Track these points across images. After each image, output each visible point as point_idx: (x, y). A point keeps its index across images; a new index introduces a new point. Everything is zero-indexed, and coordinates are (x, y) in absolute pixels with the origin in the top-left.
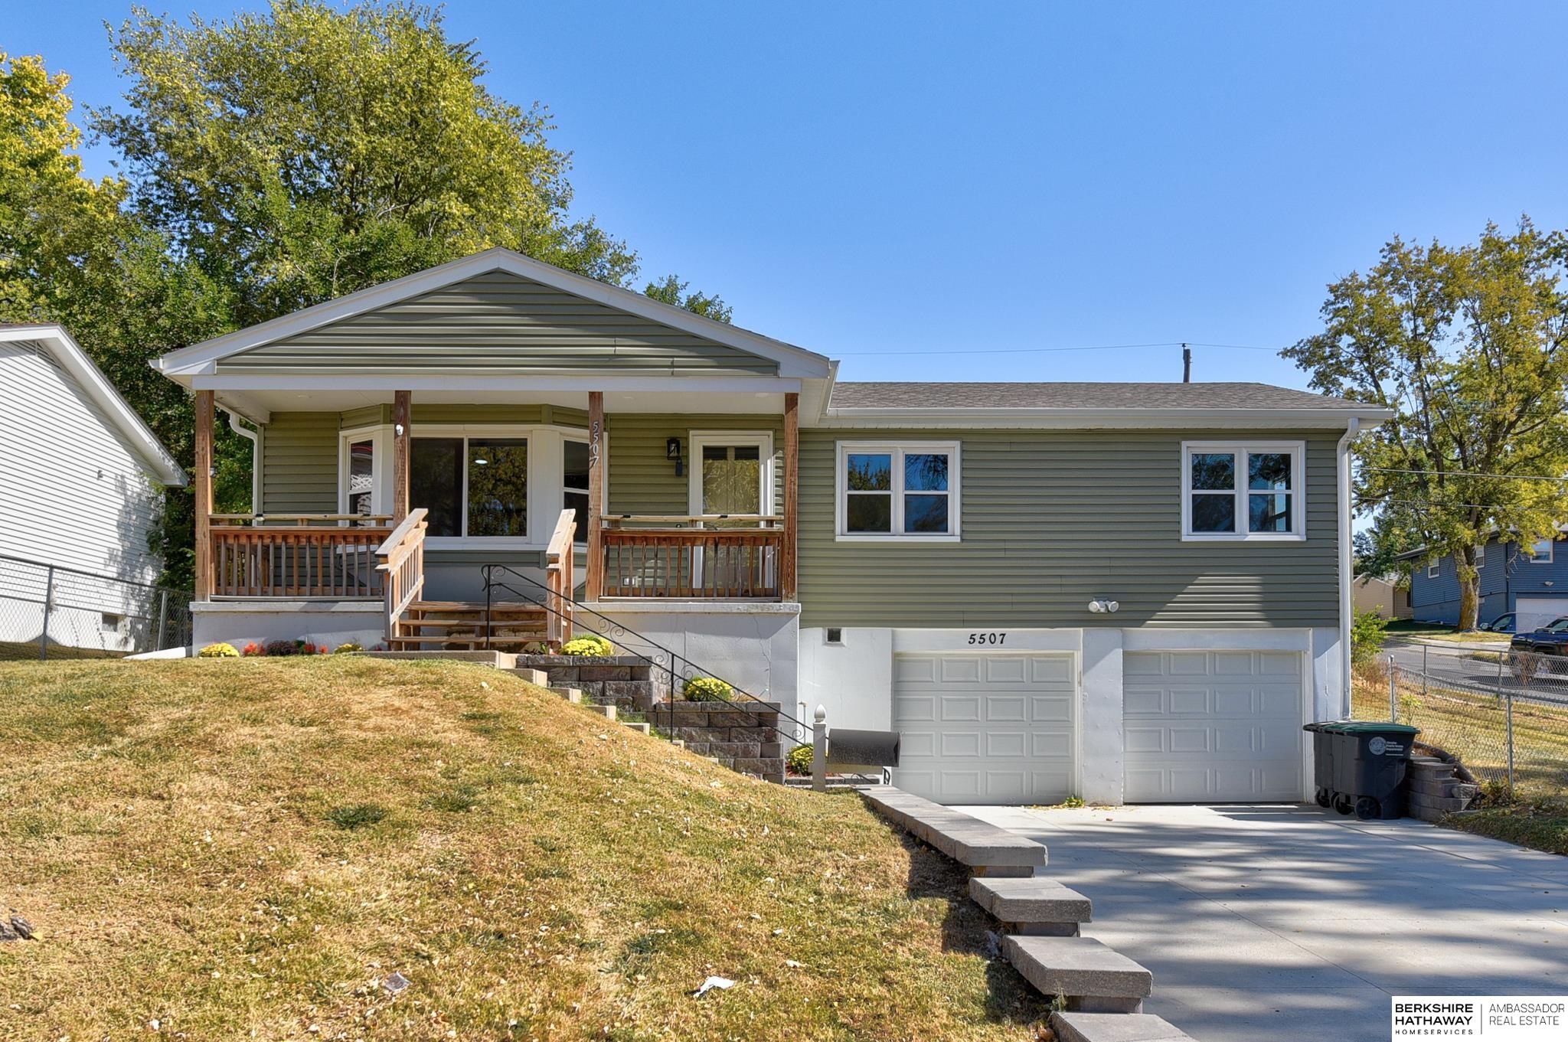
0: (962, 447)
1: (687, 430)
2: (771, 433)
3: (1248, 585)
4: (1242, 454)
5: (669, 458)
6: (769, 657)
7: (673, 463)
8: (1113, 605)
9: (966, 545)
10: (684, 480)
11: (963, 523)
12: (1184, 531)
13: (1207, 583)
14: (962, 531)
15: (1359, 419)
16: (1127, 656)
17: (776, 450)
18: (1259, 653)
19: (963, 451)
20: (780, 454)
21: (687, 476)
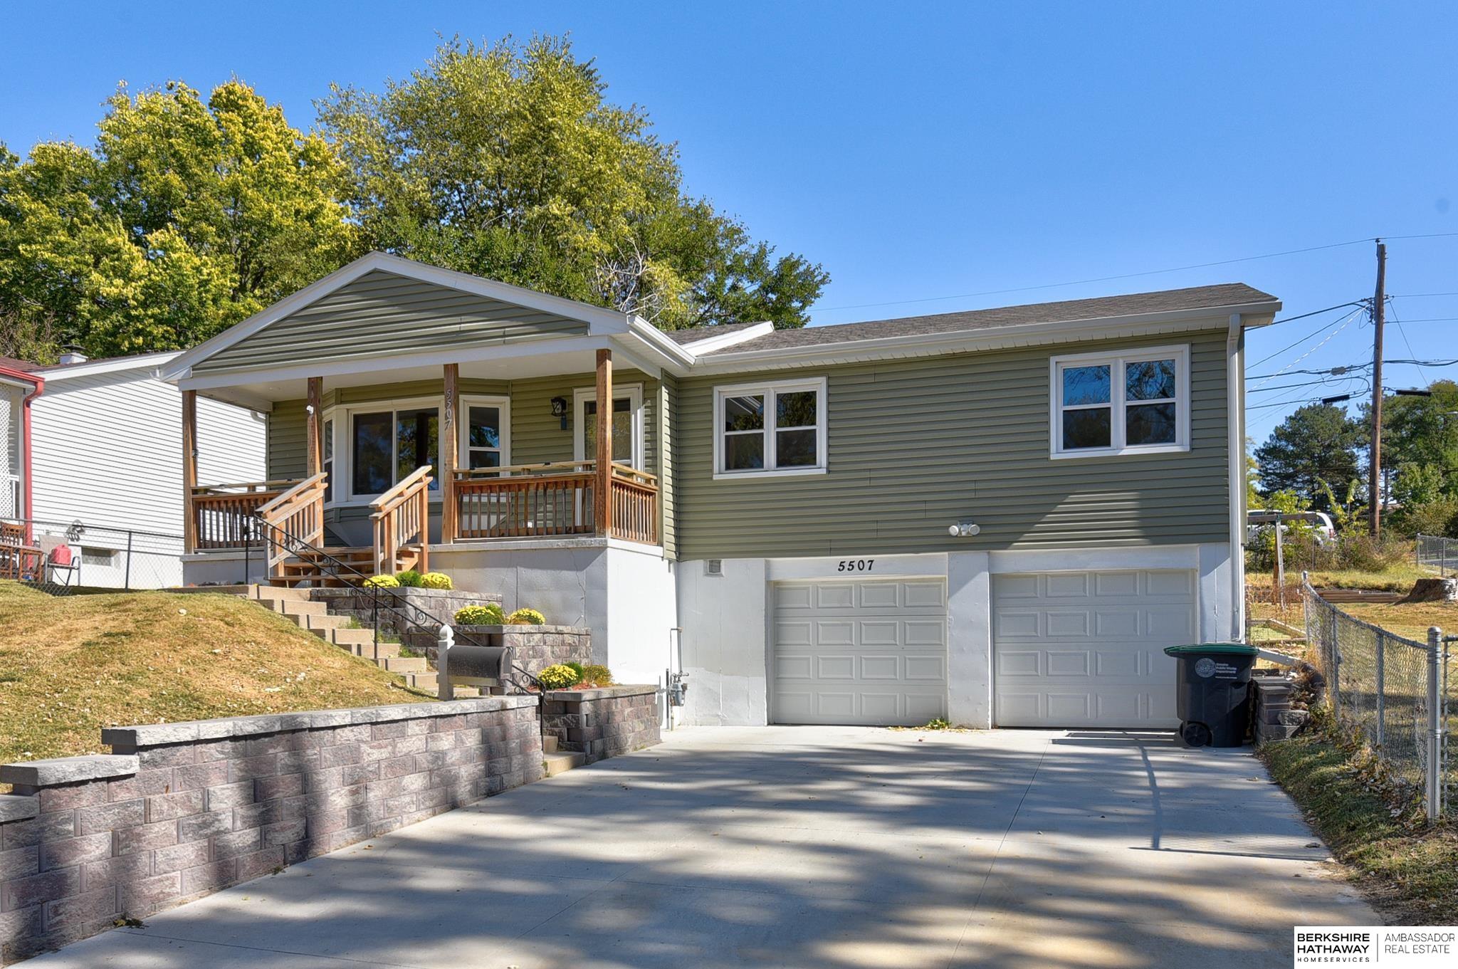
0: (828, 383)
1: (571, 388)
2: (640, 385)
3: (1125, 501)
4: (1118, 363)
5: (555, 415)
6: (584, 587)
7: (559, 418)
8: (973, 529)
9: (832, 477)
10: (569, 434)
11: (829, 455)
12: (1053, 448)
13: (1078, 501)
14: (829, 463)
15: (1241, 315)
16: (993, 578)
17: (645, 400)
18: (1145, 573)
19: (829, 386)
20: (649, 403)
21: (572, 429)
